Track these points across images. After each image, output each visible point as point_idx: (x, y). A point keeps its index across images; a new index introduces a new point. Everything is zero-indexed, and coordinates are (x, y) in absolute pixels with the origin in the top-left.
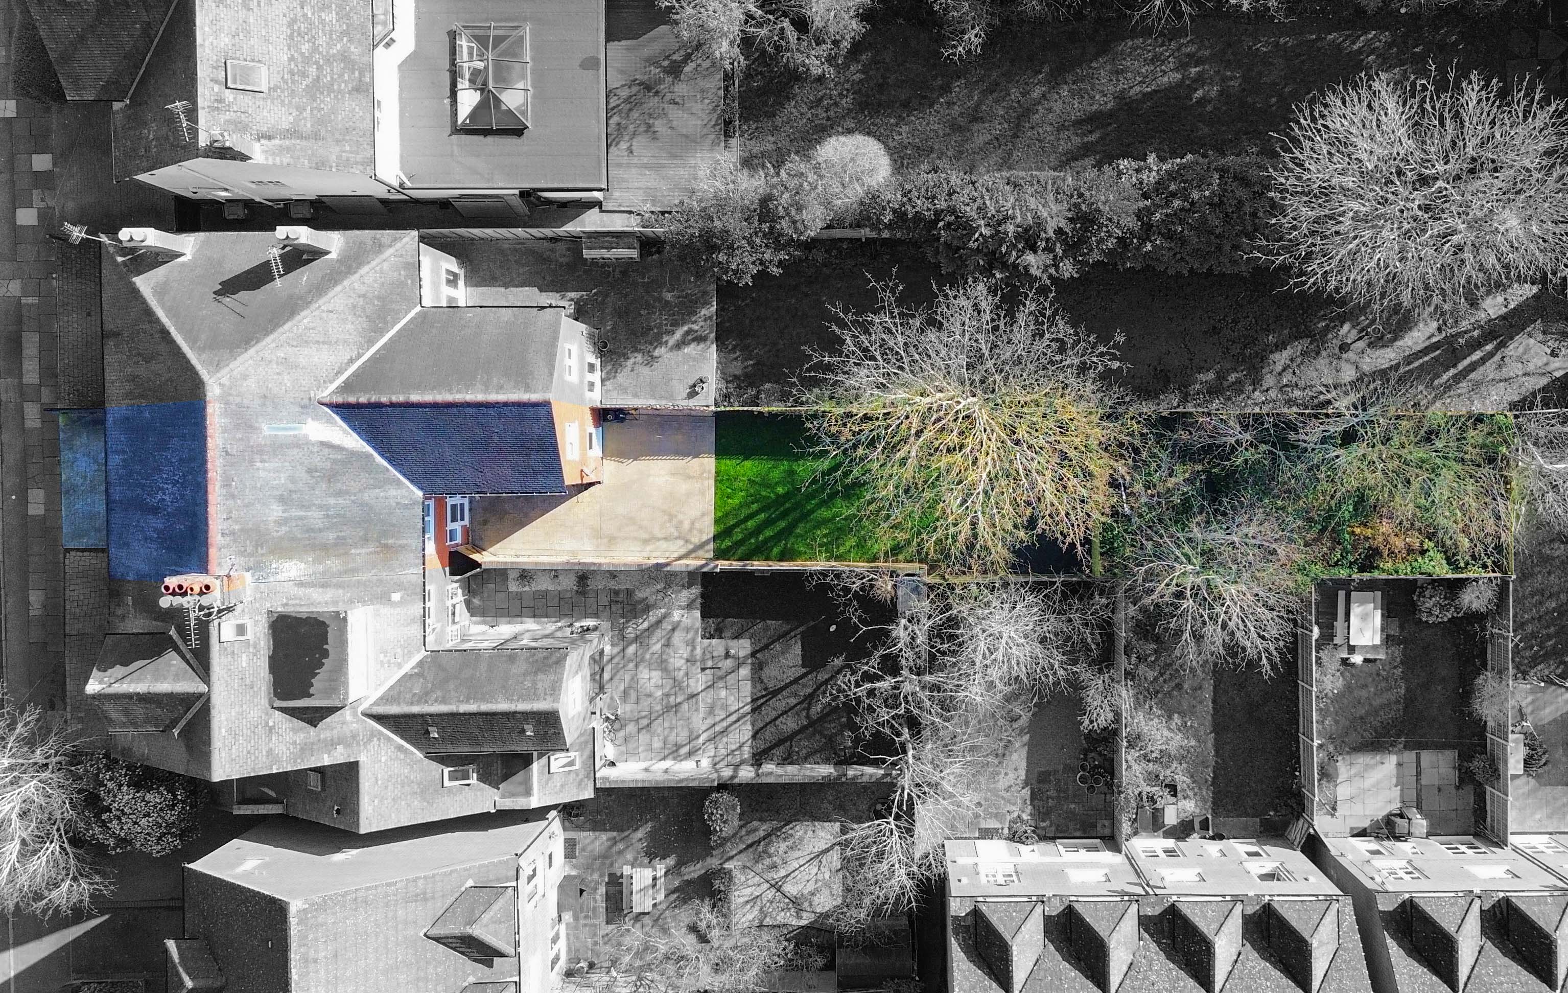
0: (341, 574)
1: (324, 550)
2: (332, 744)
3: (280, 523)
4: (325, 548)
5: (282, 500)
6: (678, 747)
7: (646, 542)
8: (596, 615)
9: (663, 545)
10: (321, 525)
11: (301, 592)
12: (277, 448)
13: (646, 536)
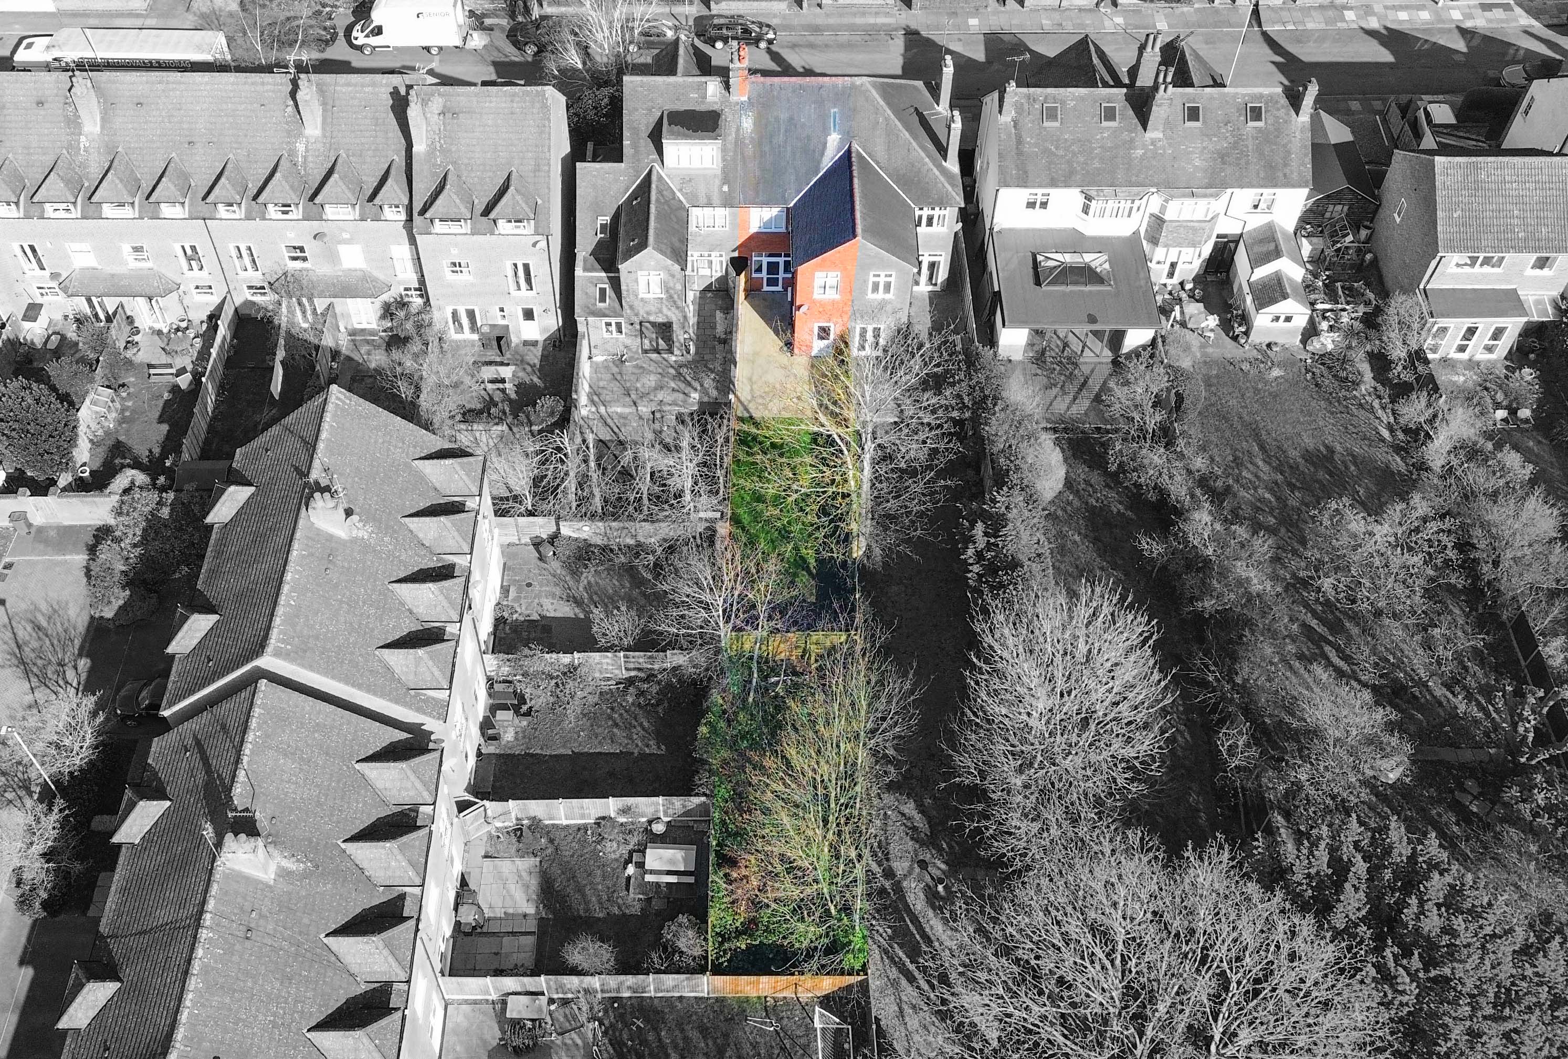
0: (742, 154)
1: (759, 144)
2: (635, 146)
3: (777, 119)
4: (760, 144)
5: (791, 119)
6: (598, 395)
7: (750, 379)
8: (696, 353)
9: (748, 388)
10: (775, 141)
11: (734, 130)
12: (823, 118)
13: (754, 379)
